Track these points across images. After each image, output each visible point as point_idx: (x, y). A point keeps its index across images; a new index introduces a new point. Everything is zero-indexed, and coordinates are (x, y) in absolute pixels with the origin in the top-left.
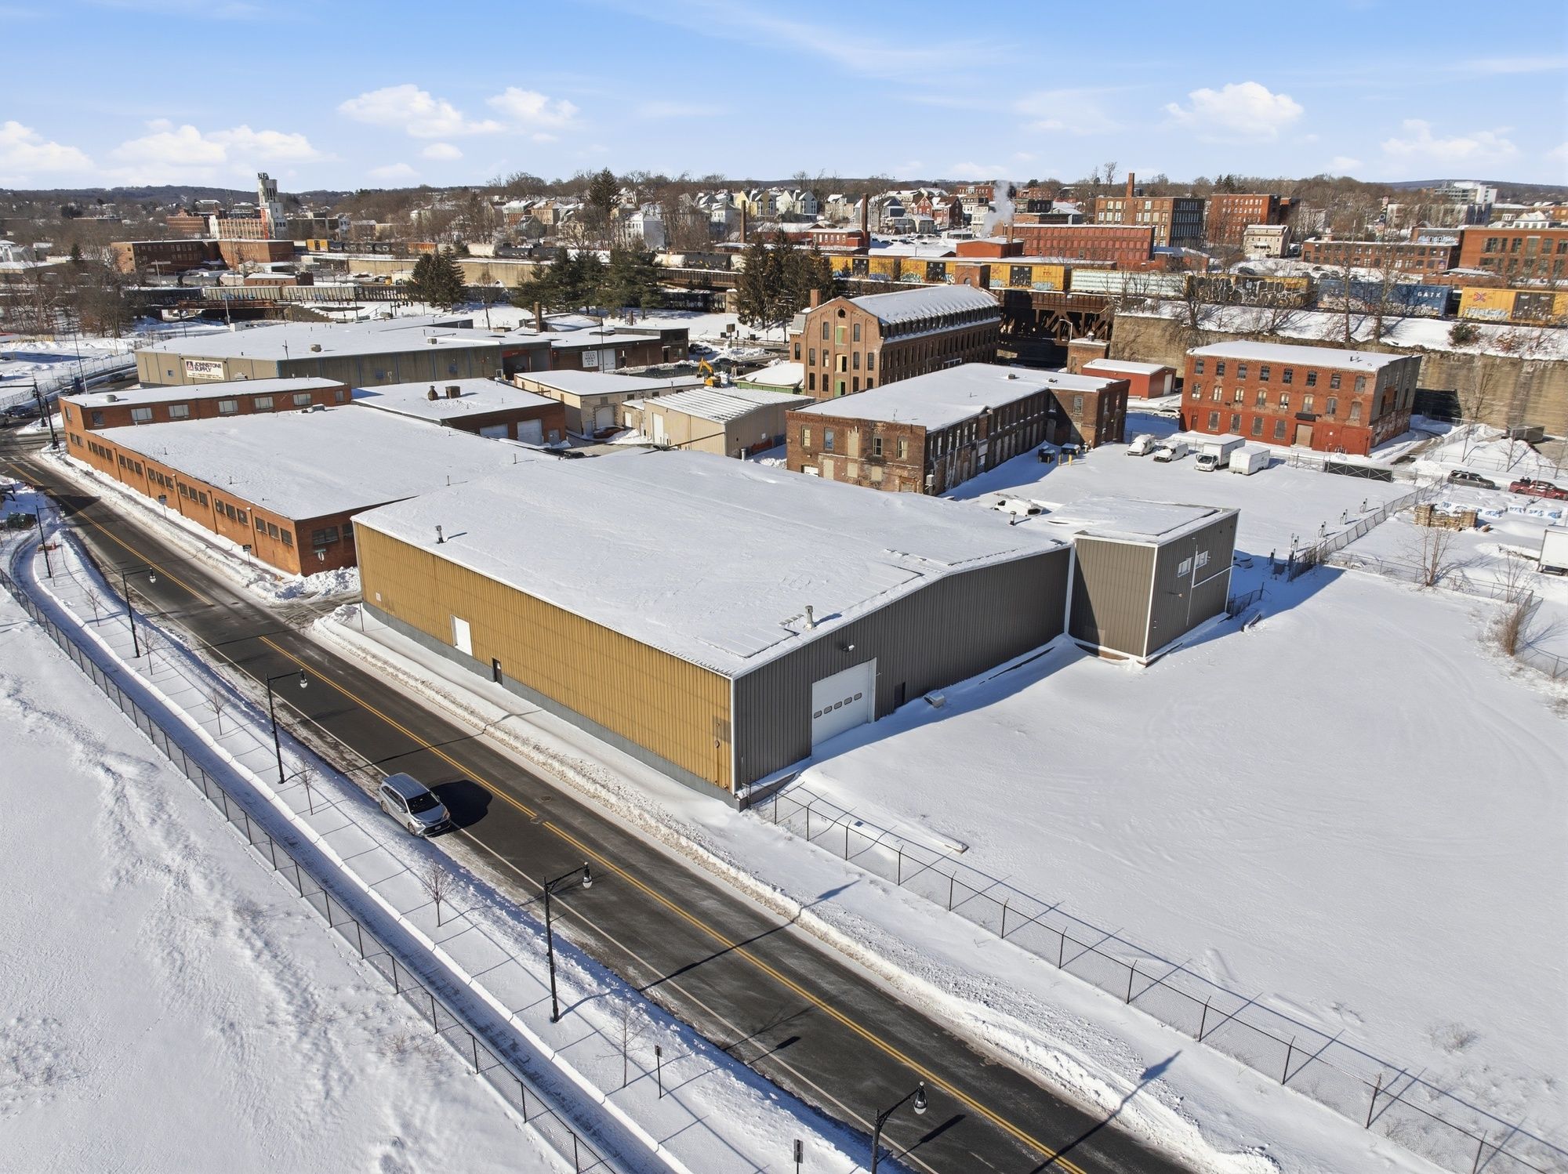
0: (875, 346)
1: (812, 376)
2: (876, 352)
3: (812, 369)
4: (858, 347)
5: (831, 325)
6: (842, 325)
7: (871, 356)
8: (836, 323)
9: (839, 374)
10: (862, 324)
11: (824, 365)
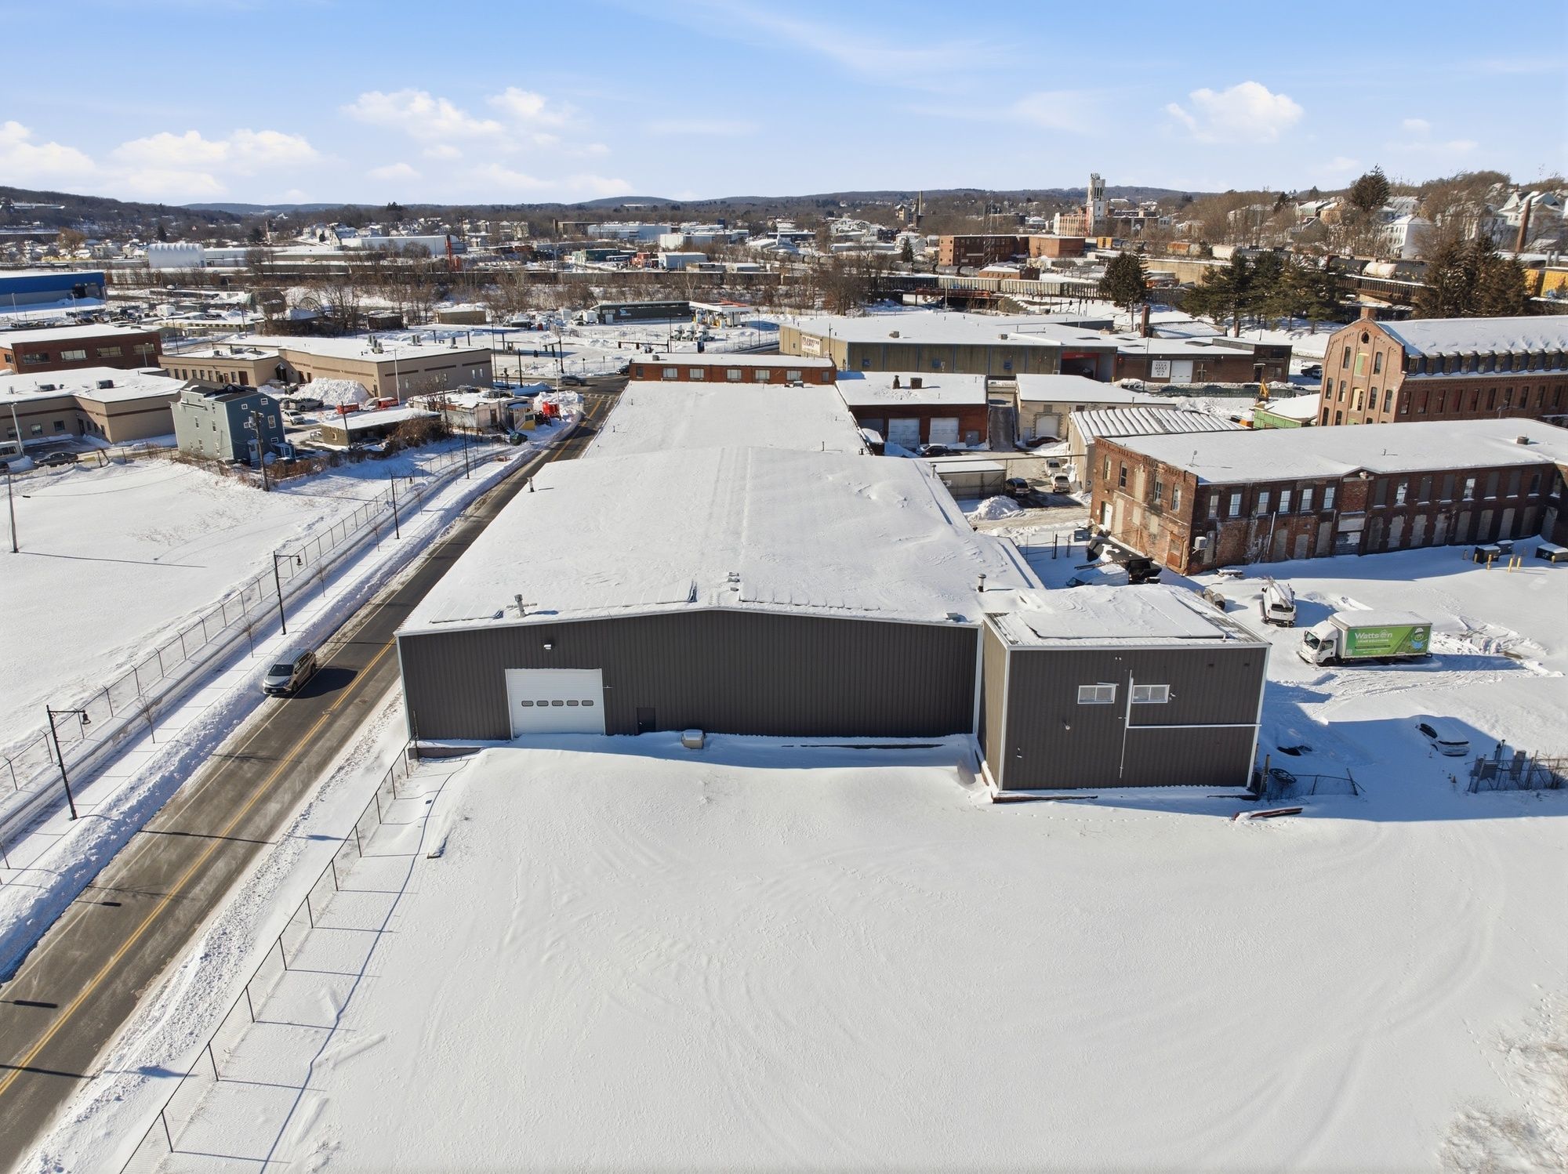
0: (1394, 379)
1: (1326, 410)
2: (1395, 390)
3: (1328, 403)
4: (1377, 381)
5: (1353, 352)
6: (1364, 353)
7: (1389, 394)
8: (1358, 350)
9: (1354, 413)
10: (1385, 353)
11: (1340, 399)
